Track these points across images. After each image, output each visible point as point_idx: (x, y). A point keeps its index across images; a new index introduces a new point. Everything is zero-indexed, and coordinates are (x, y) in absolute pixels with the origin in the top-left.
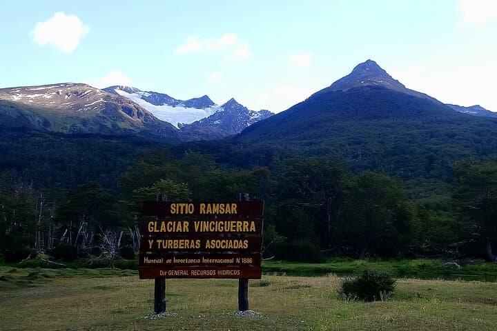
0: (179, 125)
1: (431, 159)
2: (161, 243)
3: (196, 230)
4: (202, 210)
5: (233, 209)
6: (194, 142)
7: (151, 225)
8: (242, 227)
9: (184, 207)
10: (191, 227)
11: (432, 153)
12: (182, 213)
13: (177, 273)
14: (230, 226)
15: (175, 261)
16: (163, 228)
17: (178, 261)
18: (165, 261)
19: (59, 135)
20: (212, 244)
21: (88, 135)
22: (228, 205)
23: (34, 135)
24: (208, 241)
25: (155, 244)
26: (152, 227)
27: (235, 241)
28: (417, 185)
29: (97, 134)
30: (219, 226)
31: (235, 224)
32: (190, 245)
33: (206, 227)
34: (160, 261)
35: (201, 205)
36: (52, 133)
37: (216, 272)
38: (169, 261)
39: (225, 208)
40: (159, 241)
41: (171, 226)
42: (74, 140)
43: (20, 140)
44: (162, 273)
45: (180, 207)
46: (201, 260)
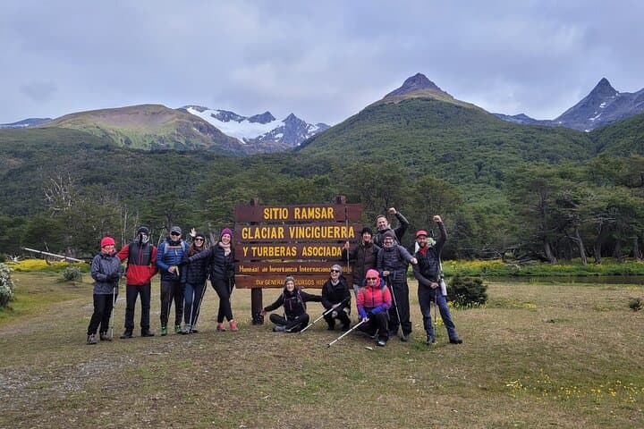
0: (244, 140)
1: (480, 166)
2: (256, 250)
3: (292, 237)
4: (297, 214)
5: (329, 213)
6: (258, 154)
7: (245, 232)
8: (340, 232)
9: (278, 212)
10: (287, 233)
11: (481, 160)
12: (276, 218)
13: (274, 282)
14: (327, 232)
15: (271, 270)
16: (257, 235)
17: (274, 270)
18: (260, 270)
19: (139, 151)
20: (309, 251)
21: (164, 152)
22: (324, 209)
23: (118, 152)
24: (305, 248)
25: (250, 252)
26: (246, 233)
27: (333, 248)
28: (467, 190)
29: (173, 150)
30: (315, 232)
31: (333, 230)
32: (285, 252)
33: (301, 232)
34: (256, 270)
35: (296, 209)
36: (133, 151)
37: (315, 282)
38: (265, 270)
39: (321, 212)
40: (254, 249)
41: (265, 233)
42: (152, 155)
43: (105, 157)
44: (259, 282)
45: (273, 212)
46: (298, 269)
